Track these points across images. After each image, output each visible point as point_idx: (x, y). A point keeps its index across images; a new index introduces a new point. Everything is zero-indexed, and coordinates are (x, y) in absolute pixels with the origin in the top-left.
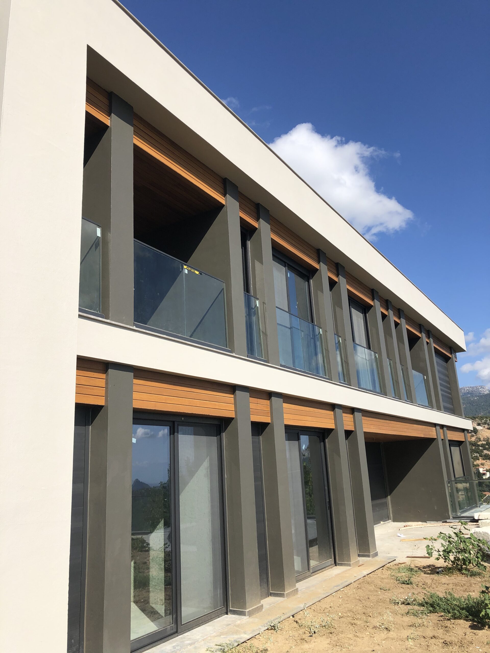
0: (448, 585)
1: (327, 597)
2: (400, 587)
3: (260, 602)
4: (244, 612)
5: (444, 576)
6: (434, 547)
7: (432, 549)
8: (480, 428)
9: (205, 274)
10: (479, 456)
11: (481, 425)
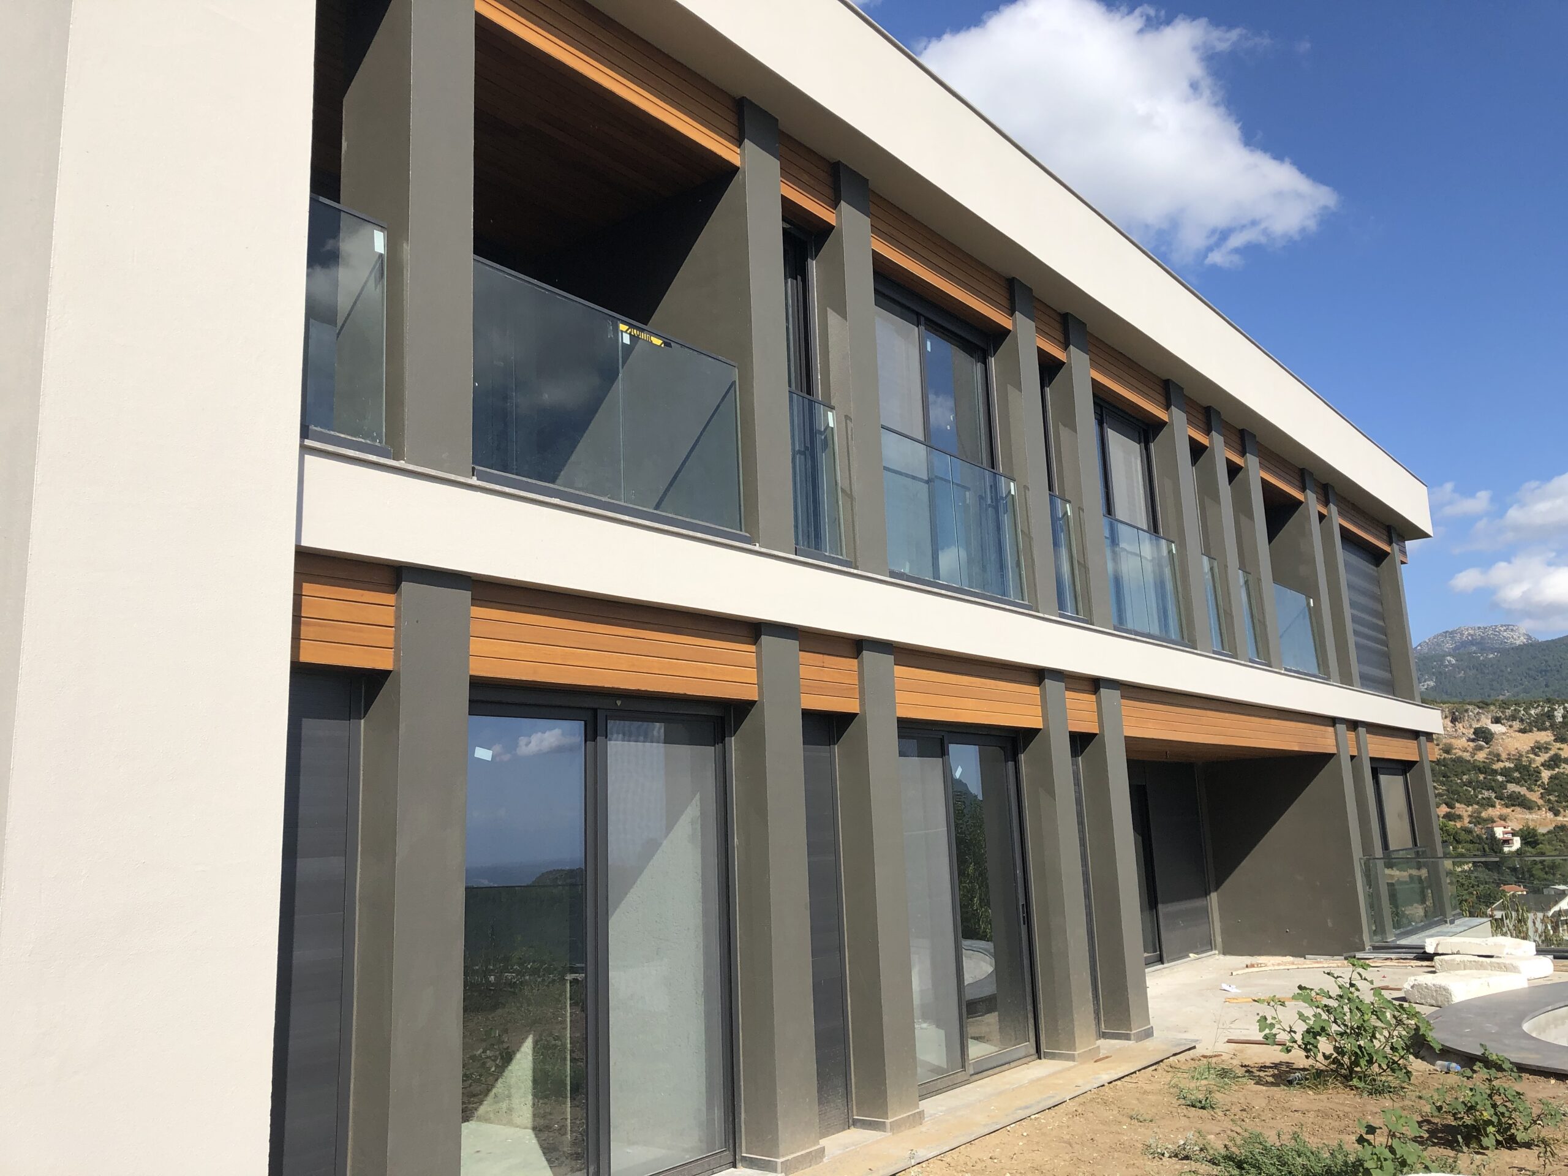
0: (1305, 1114)
1: (992, 1133)
2: (1182, 1114)
3: (817, 1143)
4: (774, 1163)
5: (1303, 1092)
6: (1280, 1022)
7: (1272, 1026)
8: (1499, 729)
9: (679, 346)
10: (1495, 798)
11: (1502, 722)
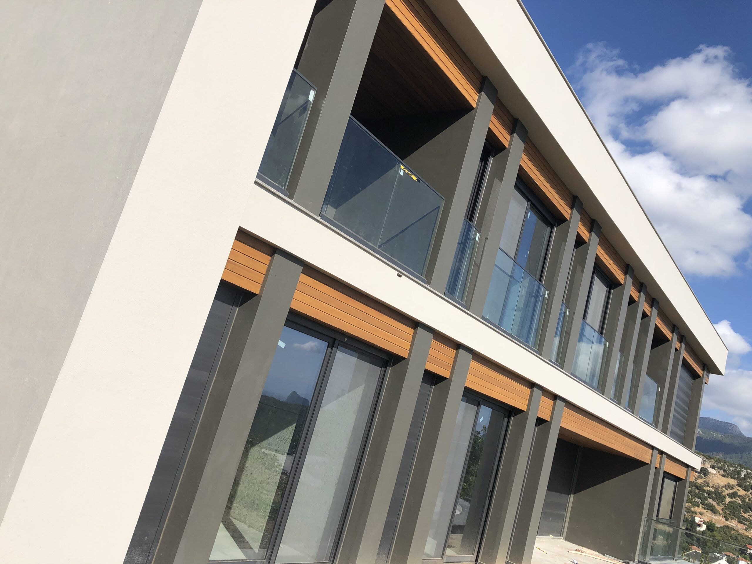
8: (713, 471)
9: (423, 183)
10: (700, 503)
11: (715, 468)
